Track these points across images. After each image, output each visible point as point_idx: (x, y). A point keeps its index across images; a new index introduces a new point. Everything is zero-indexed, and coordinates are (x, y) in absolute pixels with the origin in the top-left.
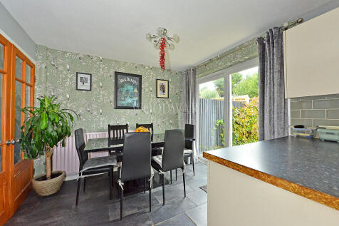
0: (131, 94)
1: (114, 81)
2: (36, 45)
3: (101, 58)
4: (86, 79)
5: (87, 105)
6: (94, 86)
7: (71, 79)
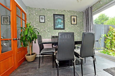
0: (60, 23)
1: (53, 18)
2: (26, 6)
3: (48, 9)
4: (43, 18)
5: (43, 28)
6: (46, 20)
7: (38, 18)
